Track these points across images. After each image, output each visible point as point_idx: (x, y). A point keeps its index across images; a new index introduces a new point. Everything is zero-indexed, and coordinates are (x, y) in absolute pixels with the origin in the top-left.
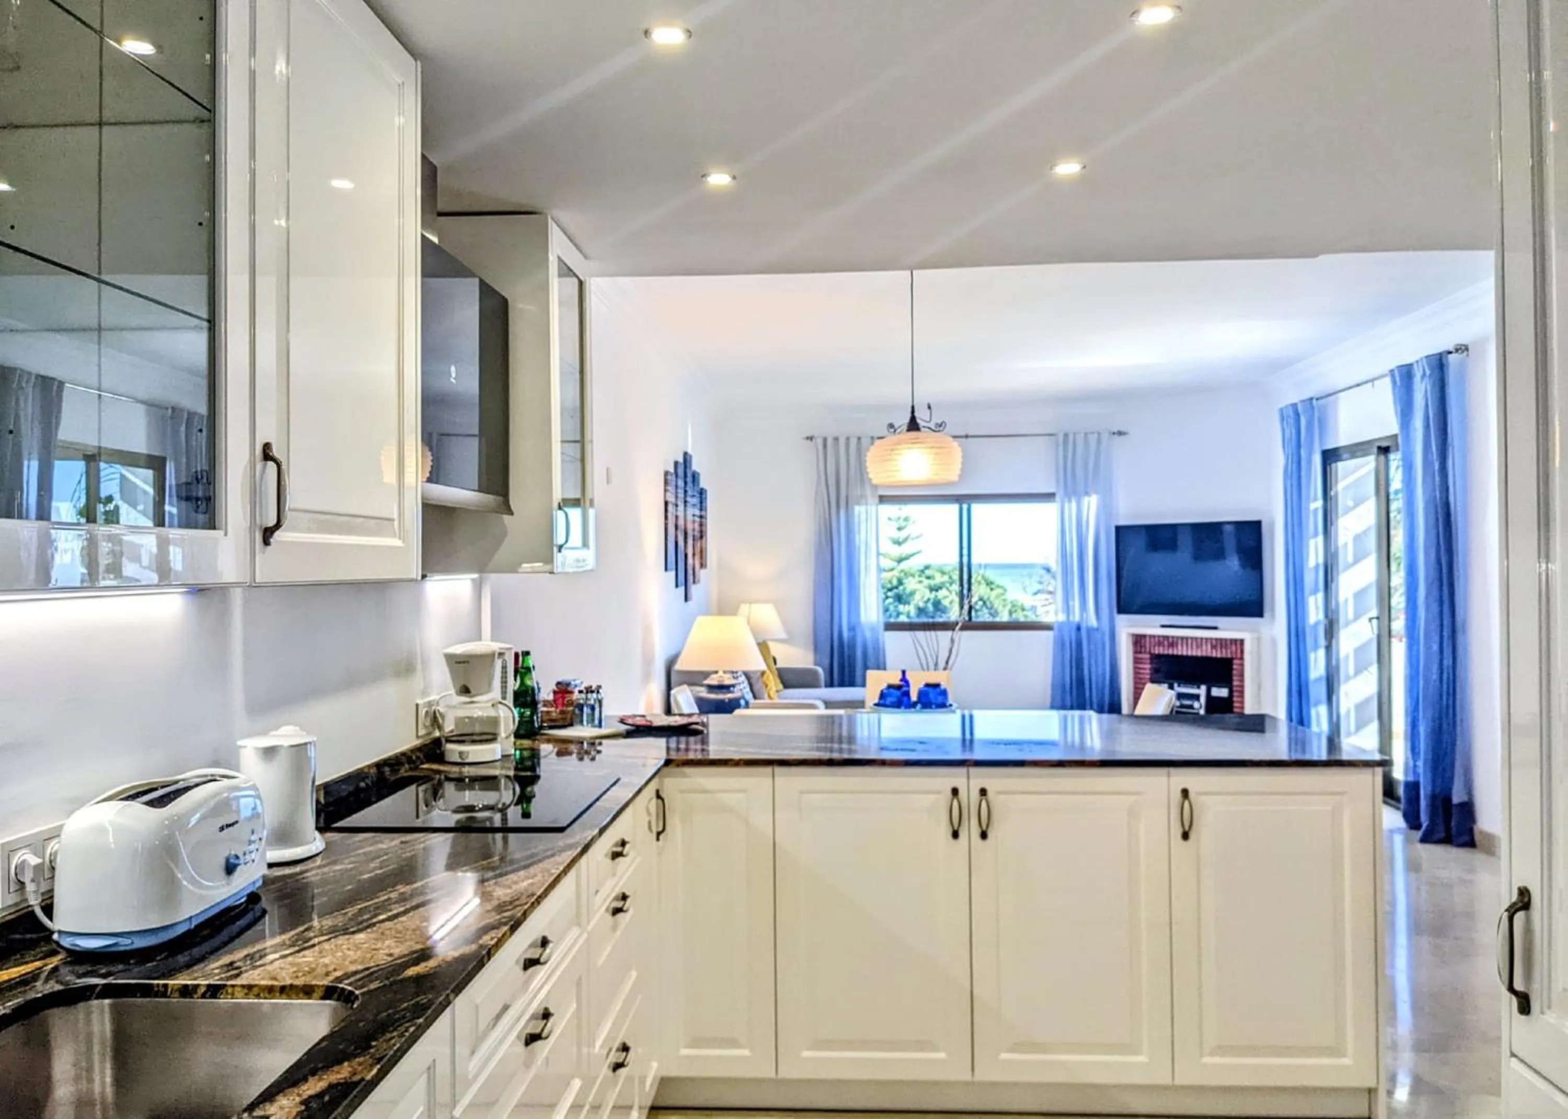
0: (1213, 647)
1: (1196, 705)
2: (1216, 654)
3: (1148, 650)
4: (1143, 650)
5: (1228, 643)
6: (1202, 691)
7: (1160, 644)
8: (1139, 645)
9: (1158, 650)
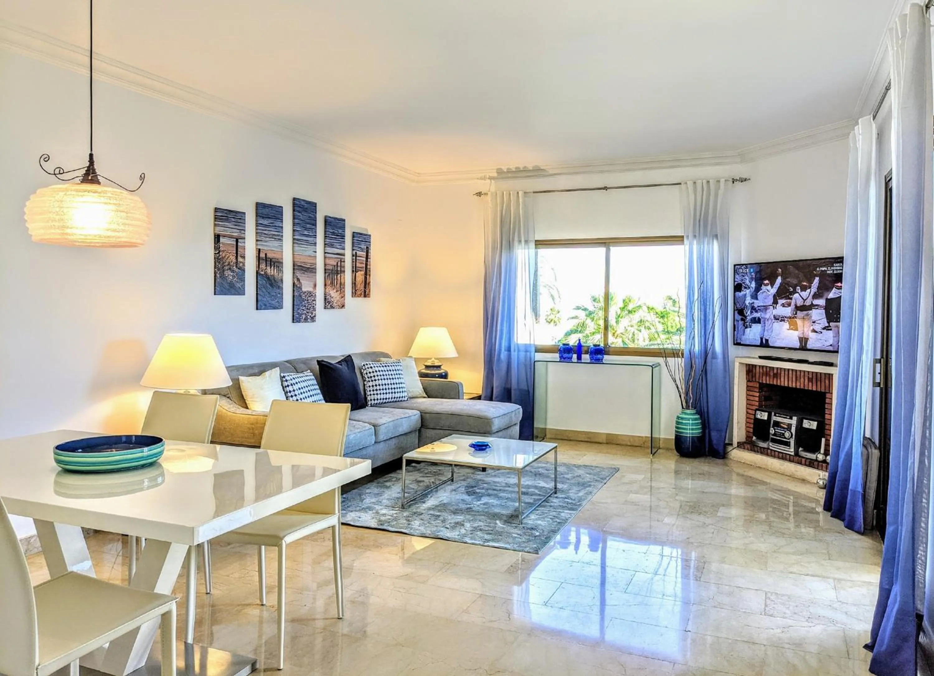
0: (810, 380)
1: (787, 434)
2: (812, 387)
3: (757, 380)
4: (754, 380)
5: (823, 376)
6: (794, 421)
7: (767, 374)
8: (751, 374)
9: (766, 380)
